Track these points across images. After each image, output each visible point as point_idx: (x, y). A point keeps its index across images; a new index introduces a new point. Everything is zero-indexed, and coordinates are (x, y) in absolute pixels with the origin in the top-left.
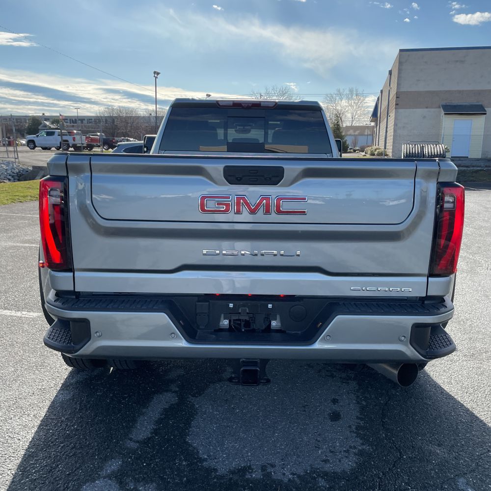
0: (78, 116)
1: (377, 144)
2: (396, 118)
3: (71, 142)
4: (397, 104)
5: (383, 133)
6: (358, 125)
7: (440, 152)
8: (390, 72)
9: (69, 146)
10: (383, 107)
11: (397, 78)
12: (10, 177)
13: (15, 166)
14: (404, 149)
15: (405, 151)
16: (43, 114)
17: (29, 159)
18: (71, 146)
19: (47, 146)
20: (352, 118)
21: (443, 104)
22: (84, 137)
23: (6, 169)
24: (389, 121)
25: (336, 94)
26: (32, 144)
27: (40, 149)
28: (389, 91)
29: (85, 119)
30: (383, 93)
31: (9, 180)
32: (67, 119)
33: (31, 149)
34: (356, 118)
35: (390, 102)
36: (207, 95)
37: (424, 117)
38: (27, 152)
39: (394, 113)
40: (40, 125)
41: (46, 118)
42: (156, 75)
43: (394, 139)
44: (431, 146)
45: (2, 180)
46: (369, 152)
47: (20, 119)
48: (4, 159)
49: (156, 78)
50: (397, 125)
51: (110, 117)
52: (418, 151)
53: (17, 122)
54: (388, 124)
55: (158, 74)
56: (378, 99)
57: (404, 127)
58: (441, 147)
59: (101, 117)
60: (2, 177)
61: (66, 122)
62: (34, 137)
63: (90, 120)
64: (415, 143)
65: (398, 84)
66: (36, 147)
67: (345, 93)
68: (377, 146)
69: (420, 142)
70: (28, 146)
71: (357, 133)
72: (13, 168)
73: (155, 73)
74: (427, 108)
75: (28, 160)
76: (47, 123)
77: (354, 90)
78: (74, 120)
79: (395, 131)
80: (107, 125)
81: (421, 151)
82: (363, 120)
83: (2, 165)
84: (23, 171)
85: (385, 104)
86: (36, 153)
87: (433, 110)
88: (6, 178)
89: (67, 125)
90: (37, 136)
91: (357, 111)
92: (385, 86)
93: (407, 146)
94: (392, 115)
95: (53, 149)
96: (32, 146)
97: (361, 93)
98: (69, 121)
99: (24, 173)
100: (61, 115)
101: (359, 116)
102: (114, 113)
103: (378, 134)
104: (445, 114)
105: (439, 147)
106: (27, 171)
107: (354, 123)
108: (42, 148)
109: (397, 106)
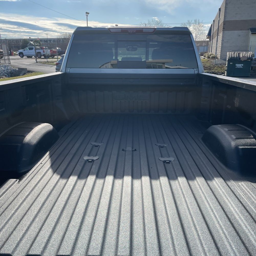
0: (47, 39)
1: (210, 51)
2: (223, 37)
3: (42, 53)
4: (223, 28)
5: (214, 45)
6: (199, 40)
7: (250, 56)
8: (220, 9)
9: (41, 56)
10: (215, 30)
11: (224, 13)
12: (6, 75)
13: (9, 68)
14: (228, 55)
15: (229, 56)
16: (30, 38)
17: (18, 63)
18: (42, 55)
19: (30, 55)
20: (196, 37)
21: (251, 28)
22: (49, 50)
23: (4, 70)
24: (218, 38)
25: (187, 23)
26: (21, 55)
27: (26, 57)
28: (219, 20)
29: (51, 40)
30: (215, 22)
31: (6, 76)
32: (42, 40)
33: (21, 57)
34: (198, 37)
35: (219, 27)
36: (116, 25)
37: (240, 36)
38: (18, 59)
39: (222, 33)
40: (28, 44)
41: (31, 40)
42: (87, 15)
43: (221, 49)
44: (244, 53)
45: (2, 76)
46: (207, 56)
47: (18, 41)
48: (4, 64)
49: (87, 16)
50: (223, 40)
51: (65, 39)
52: (236, 56)
53: (16, 42)
54: (218, 40)
55: (88, 13)
56: (212, 25)
57: (227, 42)
58: (250, 53)
59: (60, 38)
60: (1, 74)
61: (42, 42)
62: (23, 51)
63: (54, 40)
64: (234, 51)
65: (225, 16)
66: (24, 56)
67: (192, 22)
68: (210, 52)
69: (238, 51)
70: (19, 56)
71: (198, 45)
72: (7, 69)
73: (86, 13)
74: (241, 30)
75: (16, 64)
76: (32, 43)
77: (197, 20)
78: (46, 40)
79: (222, 44)
80: (63, 43)
81: (238, 56)
82: (202, 37)
83: (2, 68)
84: (13, 71)
85: (216, 28)
86: (23, 60)
87: (244, 31)
88: (3, 75)
89: (42, 44)
90: (24, 50)
91: (198, 33)
92: (216, 17)
93: (230, 53)
94: (221, 35)
95: (33, 57)
96: (22, 56)
97: (201, 22)
98: (43, 41)
99: (14, 72)
100: (38, 38)
101: (200, 35)
102: (67, 36)
103: (211, 45)
104: (252, 33)
105: (249, 53)
106: (16, 71)
107: (197, 39)
108: (27, 57)
109: (224, 29)
